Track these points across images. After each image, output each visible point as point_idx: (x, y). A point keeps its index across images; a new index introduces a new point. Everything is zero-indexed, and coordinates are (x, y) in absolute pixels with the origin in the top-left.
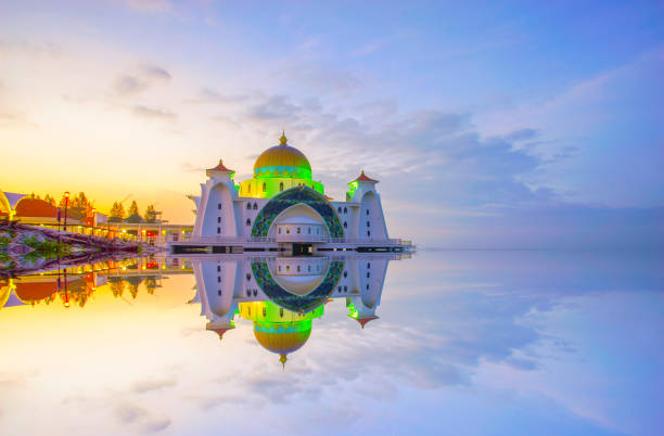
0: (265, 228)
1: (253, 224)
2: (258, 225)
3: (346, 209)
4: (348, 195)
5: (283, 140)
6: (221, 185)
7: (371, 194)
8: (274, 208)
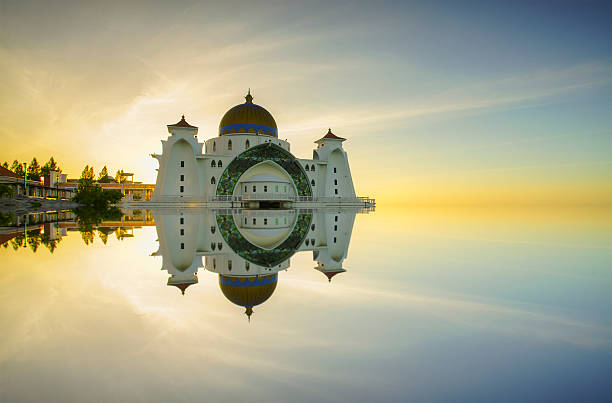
0: (231, 186)
1: (217, 182)
2: (223, 183)
3: (313, 167)
4: (315, 153)
5: (249, 98)
6: (183, 142)
7: (338, 152)
8: (239, 166)
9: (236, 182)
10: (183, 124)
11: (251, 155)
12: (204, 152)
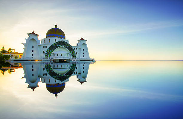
0: (50, 54)
1: (45, 53)
2: (47, 53)
3: (76, 49)
4: (77, 44)
5: (56, 26)
6: (33, 39)
7: (84, 44)
8: (53, 48)
9: (51, 53)
10: (33, 33)
11: (56, 44)
12: (40, 43)
